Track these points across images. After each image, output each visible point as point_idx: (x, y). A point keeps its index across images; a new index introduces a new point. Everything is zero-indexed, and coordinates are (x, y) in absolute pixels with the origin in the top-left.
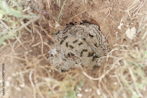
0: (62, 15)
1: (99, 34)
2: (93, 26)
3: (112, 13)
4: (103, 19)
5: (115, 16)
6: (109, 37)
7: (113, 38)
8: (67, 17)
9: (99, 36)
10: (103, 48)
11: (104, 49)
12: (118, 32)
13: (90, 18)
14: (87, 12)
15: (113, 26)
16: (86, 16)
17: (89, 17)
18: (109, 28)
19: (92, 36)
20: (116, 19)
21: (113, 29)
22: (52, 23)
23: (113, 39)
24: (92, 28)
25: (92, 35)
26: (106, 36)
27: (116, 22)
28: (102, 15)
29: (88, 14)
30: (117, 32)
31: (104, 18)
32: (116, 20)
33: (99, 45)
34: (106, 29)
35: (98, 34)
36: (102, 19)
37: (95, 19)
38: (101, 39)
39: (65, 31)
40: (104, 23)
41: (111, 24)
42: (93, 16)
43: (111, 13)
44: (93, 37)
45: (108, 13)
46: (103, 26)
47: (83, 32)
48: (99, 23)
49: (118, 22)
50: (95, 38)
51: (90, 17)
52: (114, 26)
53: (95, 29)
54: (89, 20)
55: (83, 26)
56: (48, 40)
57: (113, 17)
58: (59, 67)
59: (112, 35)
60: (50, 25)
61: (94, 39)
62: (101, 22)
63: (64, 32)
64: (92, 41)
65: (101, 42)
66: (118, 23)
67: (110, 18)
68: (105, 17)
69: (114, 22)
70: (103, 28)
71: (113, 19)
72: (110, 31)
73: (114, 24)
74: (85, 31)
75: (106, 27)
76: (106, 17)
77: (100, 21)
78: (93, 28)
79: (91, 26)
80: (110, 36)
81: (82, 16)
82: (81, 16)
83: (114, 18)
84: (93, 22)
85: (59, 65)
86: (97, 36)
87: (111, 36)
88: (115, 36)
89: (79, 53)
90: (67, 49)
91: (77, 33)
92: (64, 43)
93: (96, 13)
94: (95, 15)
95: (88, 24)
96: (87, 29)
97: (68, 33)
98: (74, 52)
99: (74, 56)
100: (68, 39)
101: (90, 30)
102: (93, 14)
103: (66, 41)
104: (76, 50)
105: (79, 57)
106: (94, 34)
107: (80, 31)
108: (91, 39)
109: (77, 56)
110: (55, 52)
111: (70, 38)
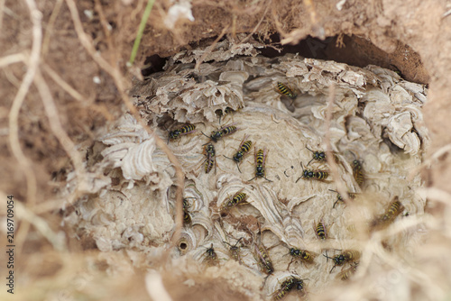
13: (388, 33)
16: (370, 11)
17: (383, 22)
24: (408, 102)
25: (400, 145)
37: (416, 47)
42: (408, 20)
47: (360, 115)
48: (431, 73)
51: (388, 23)
54: (386, 46)
55: (351, 73)
74: (366, 113)
78: (411, 106)
79: (402, 91)
85: (140, 238)
89: (294, 221)
90: (234, 177)
91: (318, 111)
92: (233, 141)
93: (429, 7)
94: (423, 23)
95: (389, 78)
96: (382, 103)
97: (276, 99)
98: (268, 205)
99: (263, 227)
100: (259, 126)
101: (394, 114)
102: (408, 11)
103: (247, 132)
104: (280, 200)
105: (283, 239)
106: (409, 141)
107: (342, 105)
108: (393, 170)
109: (276, 229)
110: (140, 164)
111: (268, 123)
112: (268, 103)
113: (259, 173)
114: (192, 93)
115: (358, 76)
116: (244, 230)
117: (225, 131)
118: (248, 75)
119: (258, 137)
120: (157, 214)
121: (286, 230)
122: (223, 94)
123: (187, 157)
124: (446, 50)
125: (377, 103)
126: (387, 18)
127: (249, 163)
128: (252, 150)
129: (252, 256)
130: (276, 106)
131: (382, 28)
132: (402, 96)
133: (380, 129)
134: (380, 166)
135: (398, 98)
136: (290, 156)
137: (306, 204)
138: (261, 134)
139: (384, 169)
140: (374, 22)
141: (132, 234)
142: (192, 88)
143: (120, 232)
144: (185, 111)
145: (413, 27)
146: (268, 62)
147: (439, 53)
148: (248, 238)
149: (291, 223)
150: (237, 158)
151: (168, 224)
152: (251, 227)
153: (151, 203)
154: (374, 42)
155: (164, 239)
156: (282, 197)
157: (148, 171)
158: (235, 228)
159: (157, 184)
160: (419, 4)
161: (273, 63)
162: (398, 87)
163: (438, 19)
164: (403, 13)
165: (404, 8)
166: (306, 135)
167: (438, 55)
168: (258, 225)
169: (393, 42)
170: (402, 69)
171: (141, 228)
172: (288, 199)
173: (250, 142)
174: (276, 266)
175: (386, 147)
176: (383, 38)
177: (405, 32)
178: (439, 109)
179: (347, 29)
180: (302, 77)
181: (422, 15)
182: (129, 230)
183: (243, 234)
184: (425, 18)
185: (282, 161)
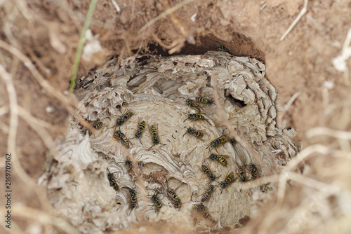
0: (118, 9)
1: (269, 94)
2: (244, 64)
3: (315, 10)
4: (279, 33)
5: (327, 20)
6: (297, 103)
7: (313, 108)
8: (135, 20)
9: (268, 103)
10: (279, 151)
11: (282, 154)
12: (336, 83)
13: (229, 29)
14: (218, 4)
15: (315, 58)
16: (214, 17)
17: (225, 23)
18: (300, 69)
19: (242, 104)
20: (327, 33)
21: (317, 69)
22: (63, 33)
23: (315, 111)
24: (241, 70)
25: (241, 99)
26: (288, 98)
27: (328, 42)
28: (277, 15)
29: (220, 11)
30: (329, 85)
31: (282, 29)
32: (327, 37)
33: (265, 139)
34: (289, 72)
35: (261, 94)
36: (273, 35)
37: (247, 34)
38: (273, 113)
39: (138, 79)
40: (281, 48)
41: (309, 50)
42: (240, 17)
43: (310, 9)
44: (245, 108)
45: (300, 7)
46: (279, 60)
47: (208, 85)
48: (263, 49)
49: (337, 44)
50: (251, 111)
51: (228, 23)
52: (320, 60)
53: (251, 76)
54: (226, 37)
55: (204, 60)
56: (50, 104)
57: (317, 25)
58: (97, 218)
59: (309, 95)
60: (56, 43)
61: (249, 116)
62: (271, 46)
63: (134, 82)
64: (240, 122)
65: (272, 127)
66: (335, 47)
67: (306, 27)
68: (287, 23)
69: (318, 44)
70: (276, 69)
71: (317, 32)
72: (303, 80)
73: (320, 51)
74: (212, 83)
75: (289, 65)
76: (290, 24)
77: (265, 41)
78: (243, 72)
79: (236, 64)
80: (301, 98)
81: (197, 18)
82: (193, 19)
83: (320, 28)
84: (245, 48)
85: (98, 209)
86: (260, 102)
87: (304, 98)
88: (321, 99)
89: (187, 167)
90: (139, 149)
91: (183, 89)
92: (131, 124)
93: (251, 6)
94: (249, 18)
95: (224, 57)
96: (223, 74)
97: (150, 88)
98: (168, 161)
99: (168, 177)
100: (146, 110)
101: (233, 80)
102: (239, 12)
103: (139, 115)
104: (174, 155)
105: (184, 181)
106: (246, 95)
107: (196, 81)
108: (238, 116)
109: (178, 175)
110: (84, 158)
111: (152, 106)
112: (146, 92)
113: (156, 141)
114: (98, 99)
115: (209, 61)
116: (156, 182)
117: (126, 117)
118: (129, 77)
119: (148, 117)
120: (103, 189)
121: (184, 174)
122: (119, 94)
123: (104, 143)
124: (268, 32)
125: (219, 75)
126: (227, 20)
127: (146, 136)
128: (146, 127)
129: (166, 198)
130: (152, 93)
131: (225, 27)
132: (236, 67)
133: (223, 91)
134: (228, 115)
135: (233, 69)
136: (173, 125)
137: (191, 154)
138: (149, 115)
139: (232, 116)
140: (217, 24)
141: (91, 208)
142: (97, 96)
143: (81, 208)
144: (96, 113)
145: (244, 22)
146: (140, 65)
147: (265, 34)
148: (160, 187)
149: (186, 169)
150: (138, 135)
151: (112, 194)
152: (160, 179)
153: (96, 183)
154: (218, 37)
155: (112, 204)
156: (175, 153)
157: (90, 161)
158: (149, 182)
159: (99, 169)
160: (244, 6)
161: (143, 64)
162: (232, 62)
163: (258, 13)
164: (236, 14)
165: (235, 11)
166: (179, 108)
167: (265, 37)
168: (164, 176)
169: (230, 34)
170: (229, 49)
171: (95, 202)
172: (179, 153)
173: (144, 122)
174: (183, 201)
175: (228, 102)
176: (226, 33)
177: (240, 26)
178: (278, 71)
179: (201, 33)
180: (171, 70)
181: (247, 13)
182: (88, 205)
183: (156, 185)
184: (249, 14)
185: (168, 129)
